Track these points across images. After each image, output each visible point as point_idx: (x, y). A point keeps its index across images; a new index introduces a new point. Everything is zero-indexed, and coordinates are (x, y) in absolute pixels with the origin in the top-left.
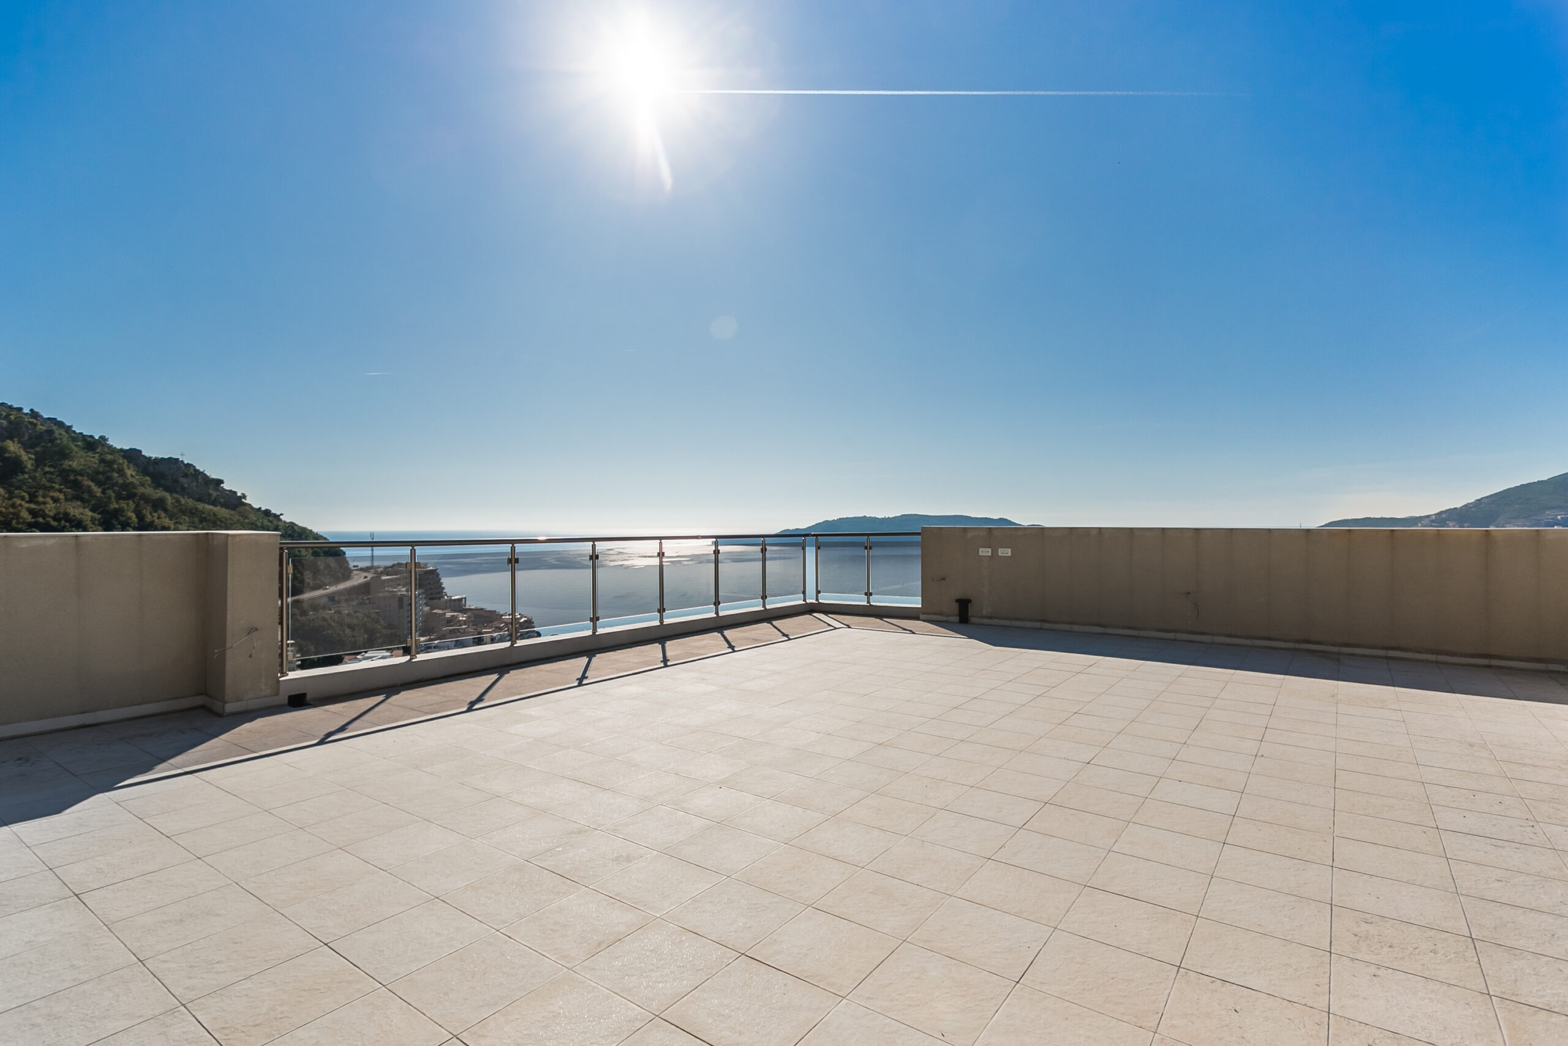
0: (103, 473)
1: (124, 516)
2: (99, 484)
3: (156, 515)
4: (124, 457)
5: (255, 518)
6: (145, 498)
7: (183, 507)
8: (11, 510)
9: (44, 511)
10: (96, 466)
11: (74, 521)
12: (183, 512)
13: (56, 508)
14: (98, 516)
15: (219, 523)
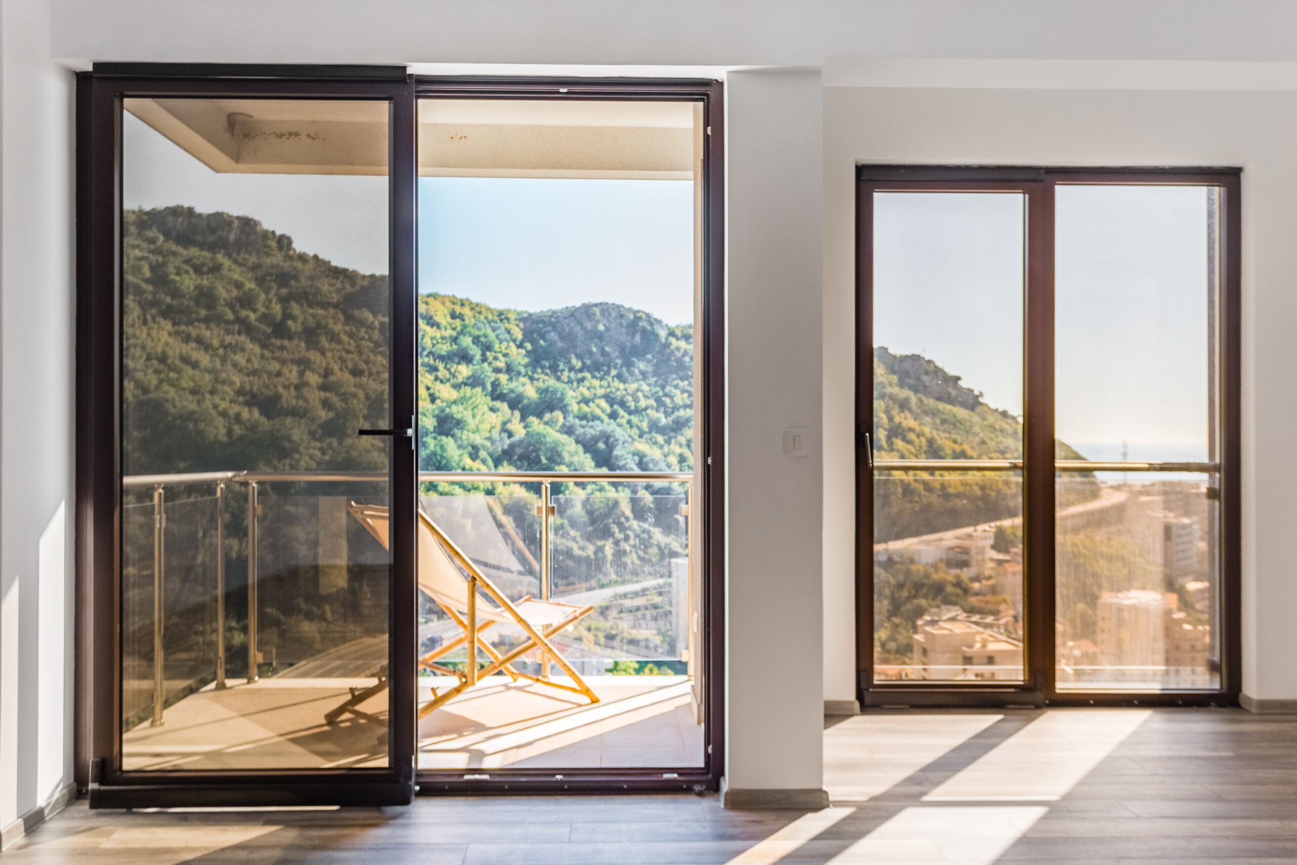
3: (902, 415)
6: (892, 398)
7: (926, 408)
12: (926, 412)
15: (958, 425)
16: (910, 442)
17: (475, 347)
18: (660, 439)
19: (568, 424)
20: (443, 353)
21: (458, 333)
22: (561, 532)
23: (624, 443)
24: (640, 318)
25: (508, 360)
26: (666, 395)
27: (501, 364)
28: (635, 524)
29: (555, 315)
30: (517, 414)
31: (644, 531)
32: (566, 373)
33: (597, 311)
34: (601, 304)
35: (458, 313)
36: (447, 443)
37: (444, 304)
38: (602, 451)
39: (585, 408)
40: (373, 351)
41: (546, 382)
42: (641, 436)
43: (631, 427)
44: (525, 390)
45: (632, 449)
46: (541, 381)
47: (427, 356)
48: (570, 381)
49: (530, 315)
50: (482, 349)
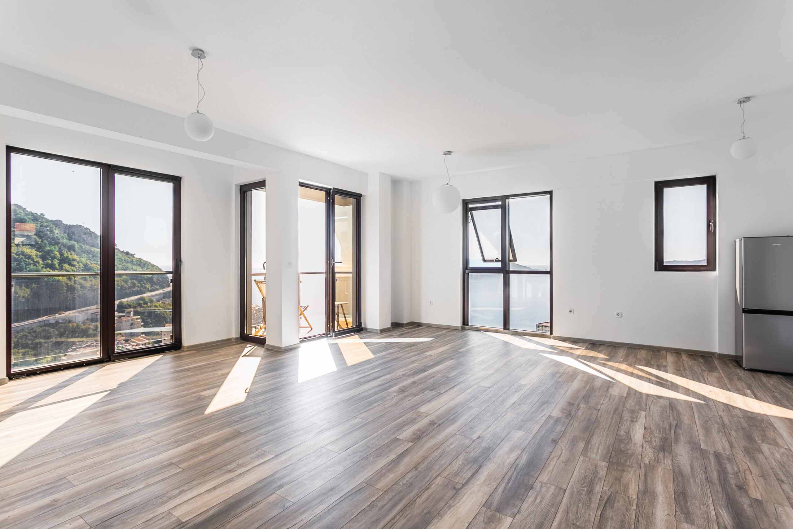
1: (53, 253)
5: (121, 256)
6: (64, 245)
11: (27, 255)
14: (40, 254)
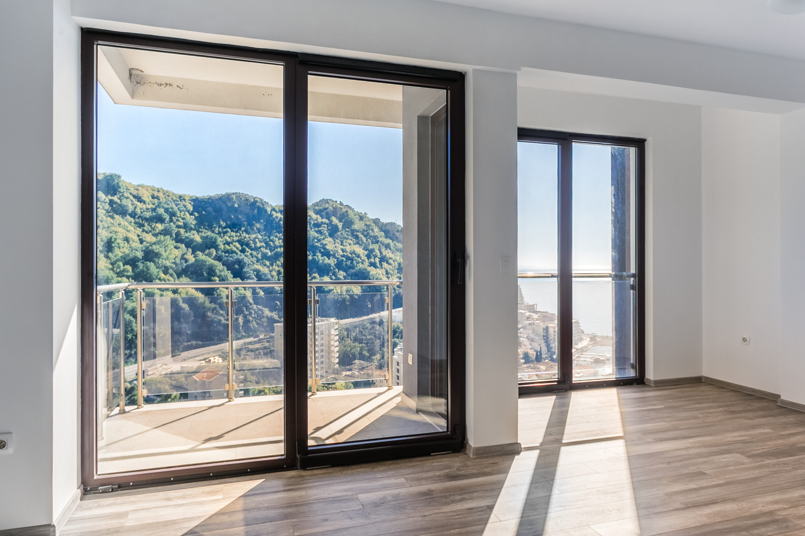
0: (366, 231)
2: (365, 236)
3: (386, 251)
4: (374, 223)
7: (397, 248)
8: (336, 249)
9: (346, 249)
10: (363, 227)
12: (397, 250)
13: (350, 248)
16: (390, 264)
17: (166, 214)
18: (268, 263)
19: (218, 255)
20: (148, 217)
21: (156, 206)
22: (215, 312)
23: (248, 265)
24: (257, 201)
25: (185, 221)
26: (271, 241)
27: (181, 224)
28: (255, 306)
29: (211, 198)
30: (190, 250)
31: (259, 310)
32: (217, 229)
33: (234, 197)
34: (236, 193)
35: (156, 196)
36: (150, 265)
37: (147, 190)
38: (237, 269)
39: (227, 247)
40: (105, 215)
41: (206, 233)
42: (257, 262)
43: (252, 257)
44: (195, 237)
45: (253, 268)
46: (203, 233)
47: (138, 218)
48: (219, 233)
49: (197, 198)
50: (170, 215)
